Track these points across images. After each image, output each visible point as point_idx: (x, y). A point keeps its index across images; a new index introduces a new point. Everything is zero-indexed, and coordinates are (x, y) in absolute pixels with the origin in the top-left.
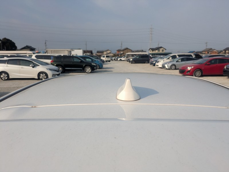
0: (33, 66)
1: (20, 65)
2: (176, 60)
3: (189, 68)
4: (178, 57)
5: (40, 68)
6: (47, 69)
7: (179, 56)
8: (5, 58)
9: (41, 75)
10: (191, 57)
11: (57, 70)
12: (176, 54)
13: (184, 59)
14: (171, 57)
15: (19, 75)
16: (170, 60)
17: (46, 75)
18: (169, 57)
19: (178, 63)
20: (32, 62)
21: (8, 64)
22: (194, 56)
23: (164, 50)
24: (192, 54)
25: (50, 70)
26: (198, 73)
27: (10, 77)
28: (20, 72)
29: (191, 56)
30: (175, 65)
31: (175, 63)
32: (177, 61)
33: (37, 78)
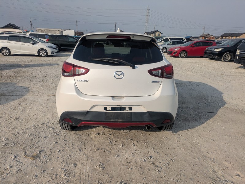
0: (33, 43)
1: (20, 41)
2: (167, 43)
3: (176, 50)
4: (169, 40)
5: (40, 46)
6: (46, 46)
7: (171, 39)
8: (5, 35)
9: (41, 52)
10: (182, 41)
11: (55, 48)
12: (168, 38)
13: (175, 42)
14: (163, 40)
15: (20, 51)
16: (162, 43)
17: (46, 52)
18: (162, 41)
19: (169, 46)
20: (32, 39)
21: (8, 40)
22: (185, 40)
23: (160, 34)
24: (183, 38)
25: (49, 47)
26: (183, 54)
27: (12, 53)
28: (20, 48)
29: (182, 39)
30: (166, 48)
31: (166, 46)
32: (168, 45)
33: (37, 55)
